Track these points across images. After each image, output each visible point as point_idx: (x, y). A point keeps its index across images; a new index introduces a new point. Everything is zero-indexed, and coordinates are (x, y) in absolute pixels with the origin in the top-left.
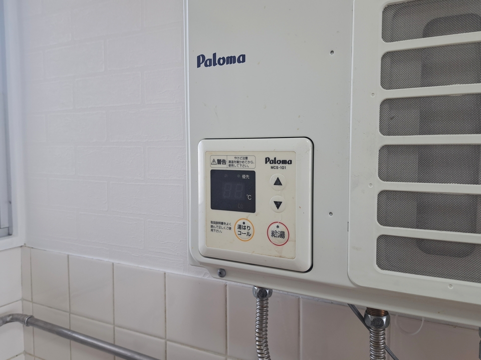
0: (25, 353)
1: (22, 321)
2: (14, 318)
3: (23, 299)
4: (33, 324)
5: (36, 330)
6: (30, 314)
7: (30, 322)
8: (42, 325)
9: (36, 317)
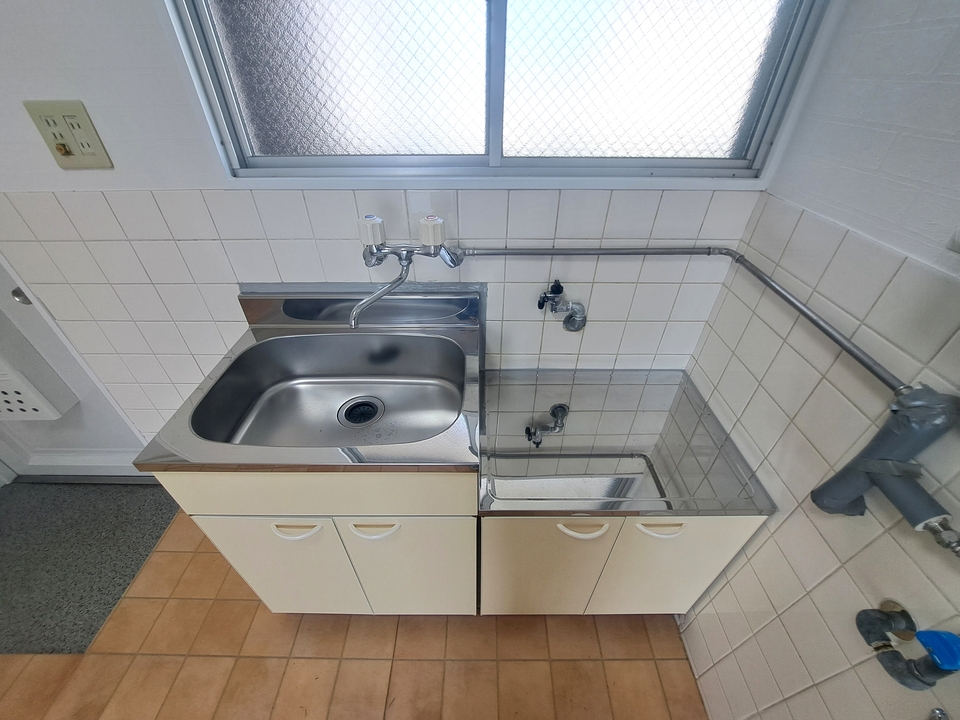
0: (723, 284)
1: (734, 257)
2: (728, 252)
3: (741, 240)
4: (741, 263)
5: (742, 268)
6: (742, 254)
7: (740, 260)
8: (748, 265)
9: (746, 257)
